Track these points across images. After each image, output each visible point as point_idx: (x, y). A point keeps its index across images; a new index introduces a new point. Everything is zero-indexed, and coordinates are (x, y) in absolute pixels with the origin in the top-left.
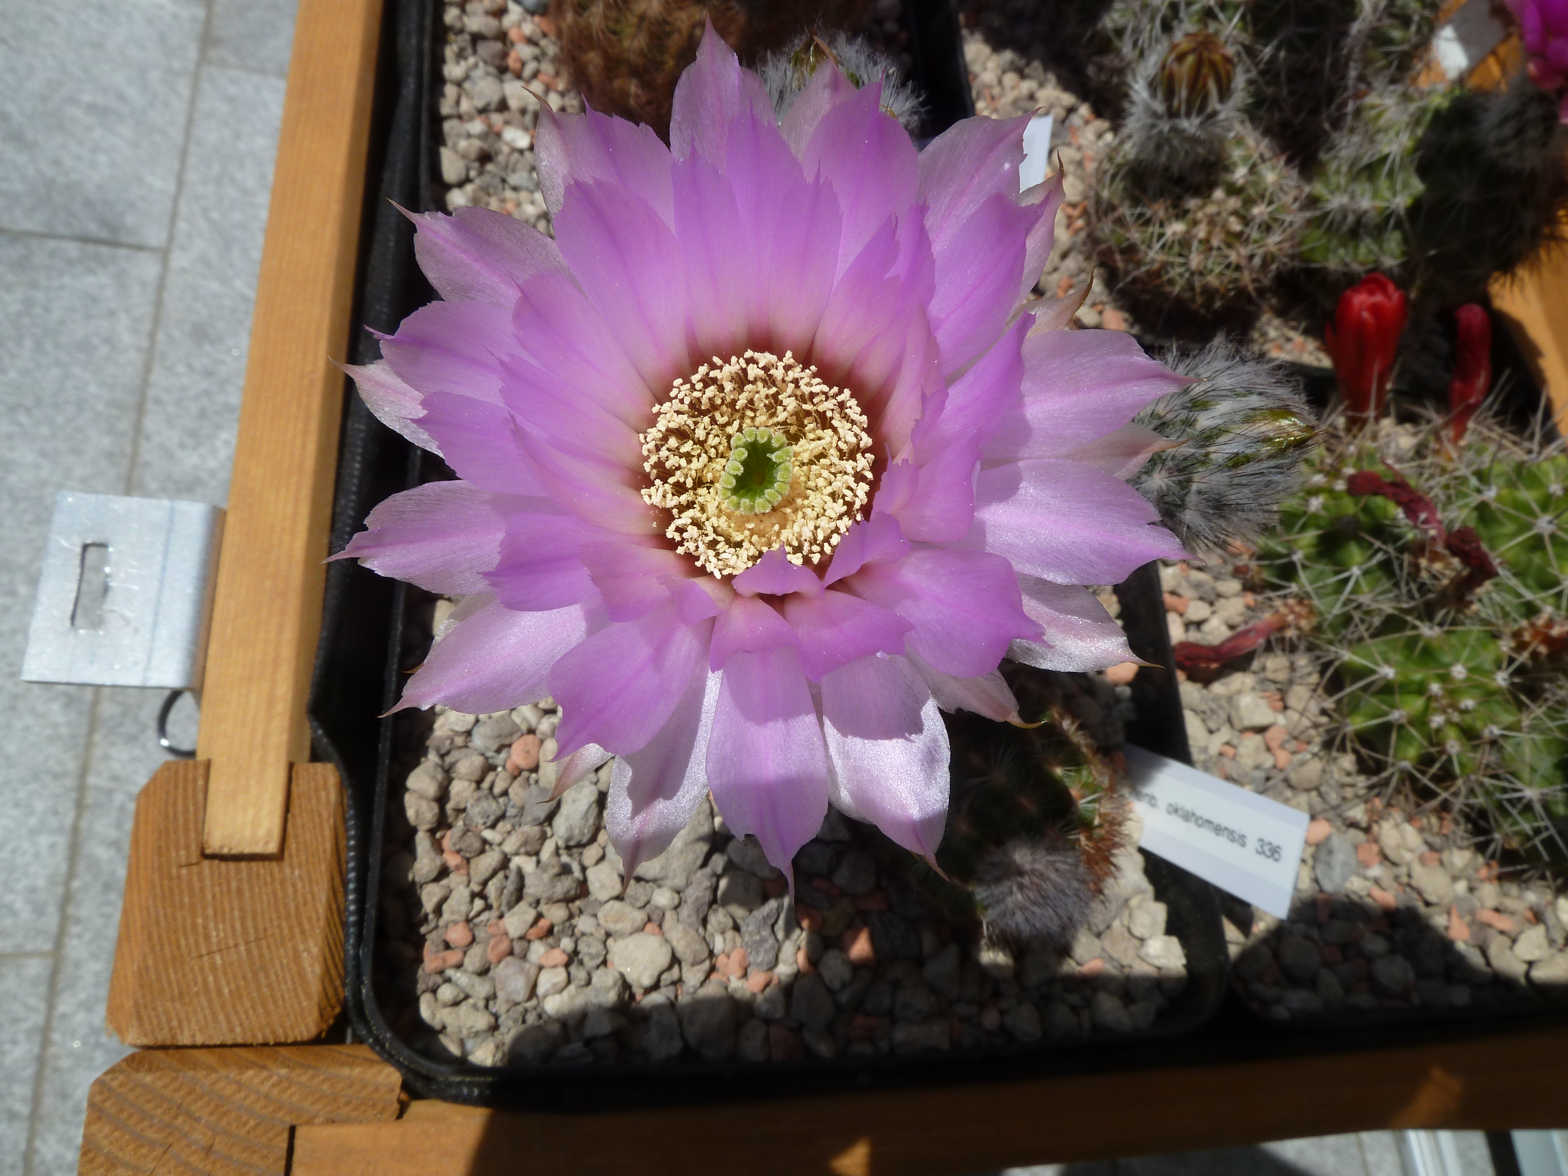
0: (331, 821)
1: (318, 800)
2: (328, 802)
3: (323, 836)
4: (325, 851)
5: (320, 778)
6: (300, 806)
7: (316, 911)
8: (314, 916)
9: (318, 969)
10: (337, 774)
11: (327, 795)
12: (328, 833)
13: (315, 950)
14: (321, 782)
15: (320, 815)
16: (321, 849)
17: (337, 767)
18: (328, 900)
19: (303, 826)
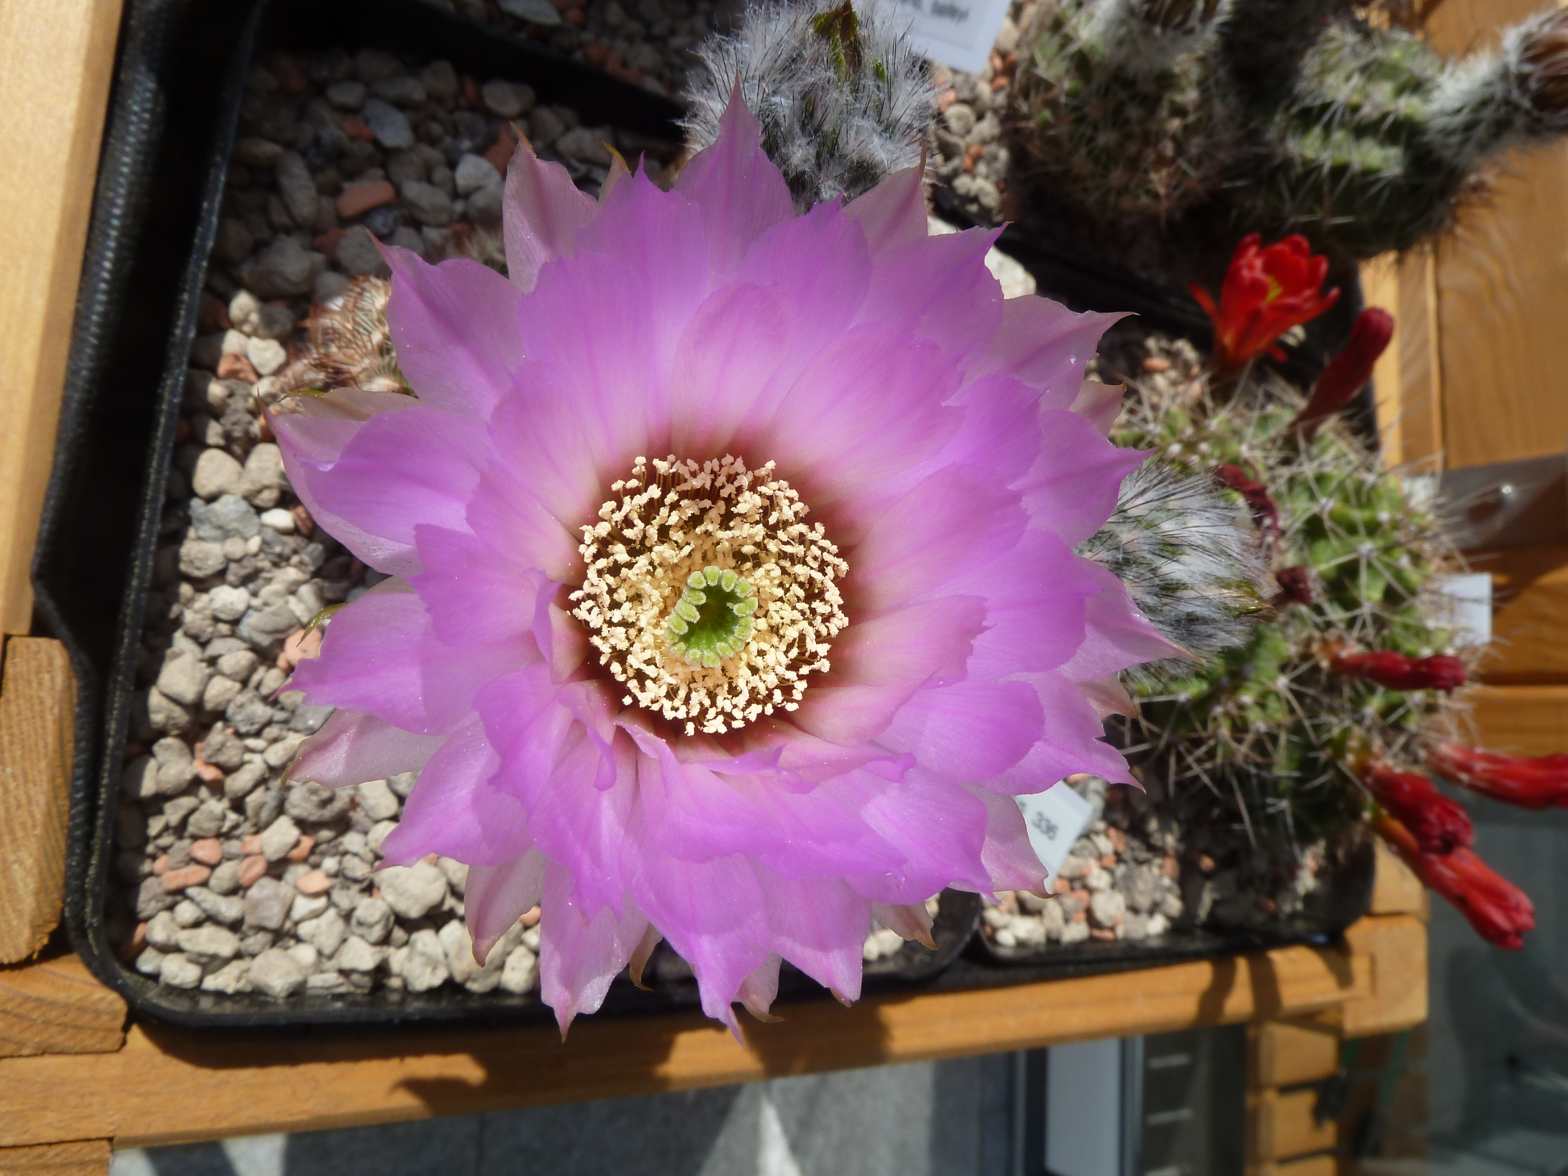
0: (56, 710)
1: (40, 683)
2: (53, 688)
3: (44, 727)
4: (46, 746)
5: (43, 657)
6: (16, 691)
7: (32, 816)
8: (29, 822)
9: (32, 884)
10: (65, 653)
11: (52, 679)
12: (50, 725)
13: (29, 862)
14: (45, 663)
15: (42, 702)
16: (41, 744)
17: (65, 645)
18: (48, 804)
19: (19, 714)
